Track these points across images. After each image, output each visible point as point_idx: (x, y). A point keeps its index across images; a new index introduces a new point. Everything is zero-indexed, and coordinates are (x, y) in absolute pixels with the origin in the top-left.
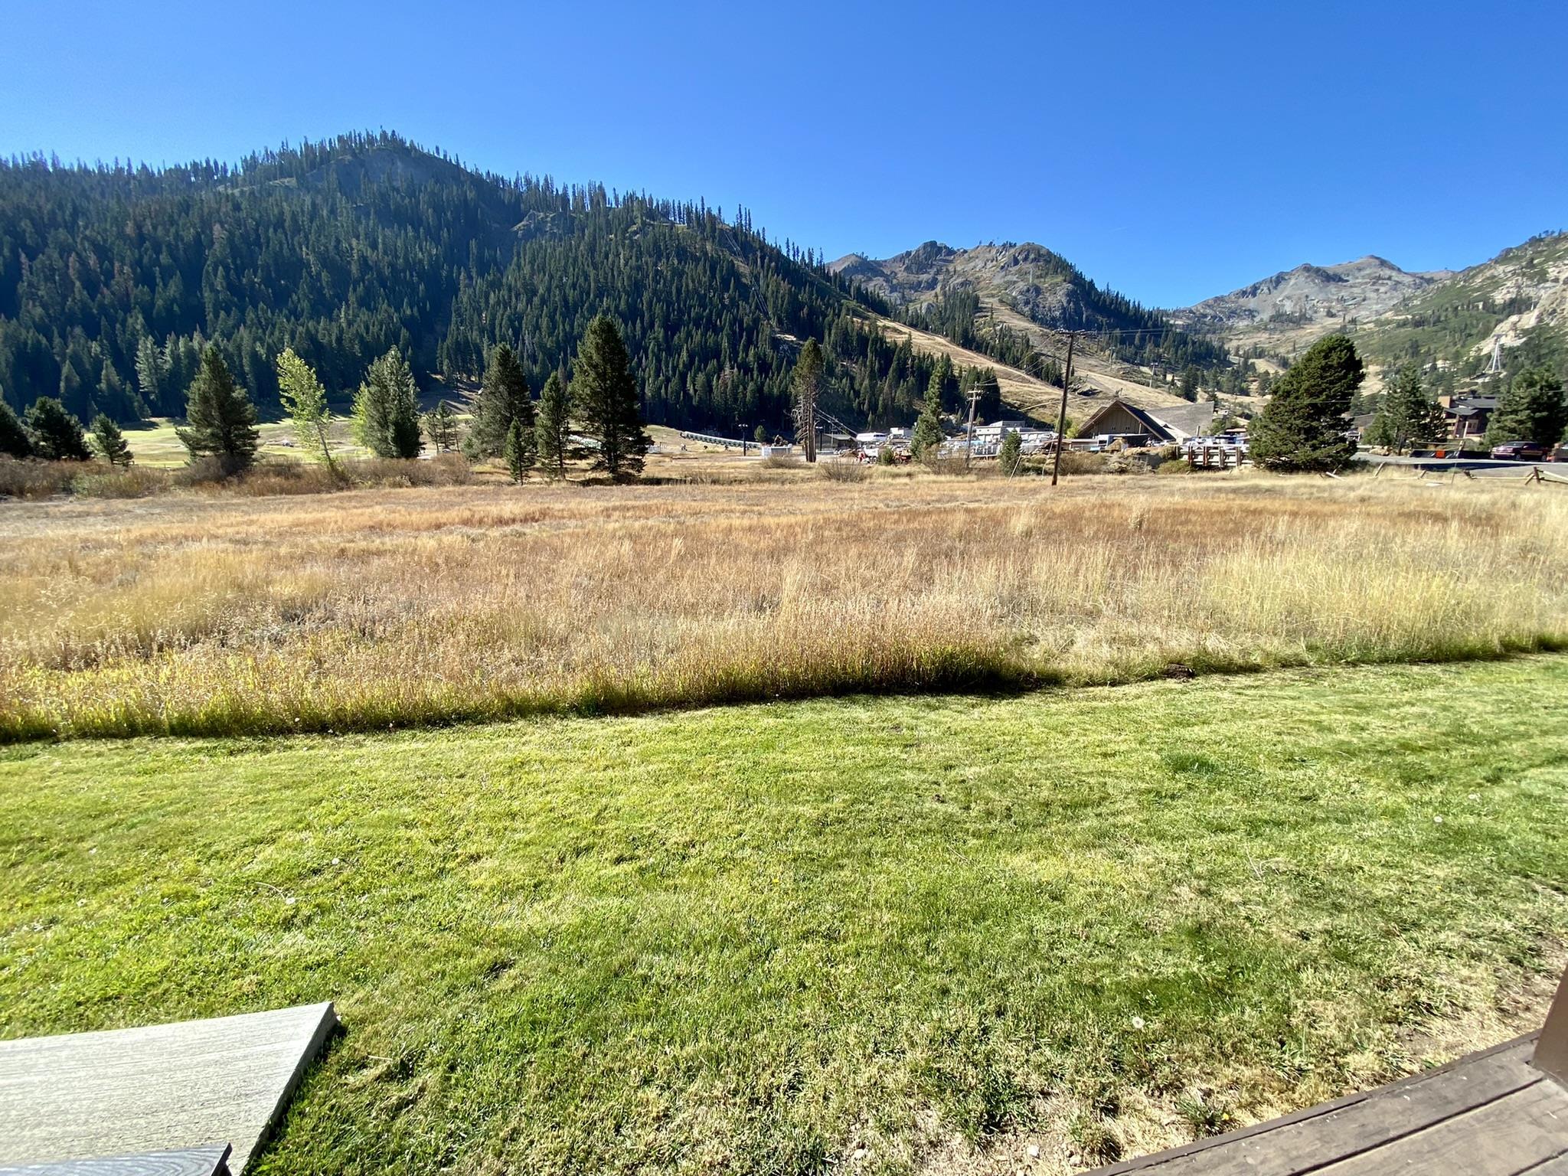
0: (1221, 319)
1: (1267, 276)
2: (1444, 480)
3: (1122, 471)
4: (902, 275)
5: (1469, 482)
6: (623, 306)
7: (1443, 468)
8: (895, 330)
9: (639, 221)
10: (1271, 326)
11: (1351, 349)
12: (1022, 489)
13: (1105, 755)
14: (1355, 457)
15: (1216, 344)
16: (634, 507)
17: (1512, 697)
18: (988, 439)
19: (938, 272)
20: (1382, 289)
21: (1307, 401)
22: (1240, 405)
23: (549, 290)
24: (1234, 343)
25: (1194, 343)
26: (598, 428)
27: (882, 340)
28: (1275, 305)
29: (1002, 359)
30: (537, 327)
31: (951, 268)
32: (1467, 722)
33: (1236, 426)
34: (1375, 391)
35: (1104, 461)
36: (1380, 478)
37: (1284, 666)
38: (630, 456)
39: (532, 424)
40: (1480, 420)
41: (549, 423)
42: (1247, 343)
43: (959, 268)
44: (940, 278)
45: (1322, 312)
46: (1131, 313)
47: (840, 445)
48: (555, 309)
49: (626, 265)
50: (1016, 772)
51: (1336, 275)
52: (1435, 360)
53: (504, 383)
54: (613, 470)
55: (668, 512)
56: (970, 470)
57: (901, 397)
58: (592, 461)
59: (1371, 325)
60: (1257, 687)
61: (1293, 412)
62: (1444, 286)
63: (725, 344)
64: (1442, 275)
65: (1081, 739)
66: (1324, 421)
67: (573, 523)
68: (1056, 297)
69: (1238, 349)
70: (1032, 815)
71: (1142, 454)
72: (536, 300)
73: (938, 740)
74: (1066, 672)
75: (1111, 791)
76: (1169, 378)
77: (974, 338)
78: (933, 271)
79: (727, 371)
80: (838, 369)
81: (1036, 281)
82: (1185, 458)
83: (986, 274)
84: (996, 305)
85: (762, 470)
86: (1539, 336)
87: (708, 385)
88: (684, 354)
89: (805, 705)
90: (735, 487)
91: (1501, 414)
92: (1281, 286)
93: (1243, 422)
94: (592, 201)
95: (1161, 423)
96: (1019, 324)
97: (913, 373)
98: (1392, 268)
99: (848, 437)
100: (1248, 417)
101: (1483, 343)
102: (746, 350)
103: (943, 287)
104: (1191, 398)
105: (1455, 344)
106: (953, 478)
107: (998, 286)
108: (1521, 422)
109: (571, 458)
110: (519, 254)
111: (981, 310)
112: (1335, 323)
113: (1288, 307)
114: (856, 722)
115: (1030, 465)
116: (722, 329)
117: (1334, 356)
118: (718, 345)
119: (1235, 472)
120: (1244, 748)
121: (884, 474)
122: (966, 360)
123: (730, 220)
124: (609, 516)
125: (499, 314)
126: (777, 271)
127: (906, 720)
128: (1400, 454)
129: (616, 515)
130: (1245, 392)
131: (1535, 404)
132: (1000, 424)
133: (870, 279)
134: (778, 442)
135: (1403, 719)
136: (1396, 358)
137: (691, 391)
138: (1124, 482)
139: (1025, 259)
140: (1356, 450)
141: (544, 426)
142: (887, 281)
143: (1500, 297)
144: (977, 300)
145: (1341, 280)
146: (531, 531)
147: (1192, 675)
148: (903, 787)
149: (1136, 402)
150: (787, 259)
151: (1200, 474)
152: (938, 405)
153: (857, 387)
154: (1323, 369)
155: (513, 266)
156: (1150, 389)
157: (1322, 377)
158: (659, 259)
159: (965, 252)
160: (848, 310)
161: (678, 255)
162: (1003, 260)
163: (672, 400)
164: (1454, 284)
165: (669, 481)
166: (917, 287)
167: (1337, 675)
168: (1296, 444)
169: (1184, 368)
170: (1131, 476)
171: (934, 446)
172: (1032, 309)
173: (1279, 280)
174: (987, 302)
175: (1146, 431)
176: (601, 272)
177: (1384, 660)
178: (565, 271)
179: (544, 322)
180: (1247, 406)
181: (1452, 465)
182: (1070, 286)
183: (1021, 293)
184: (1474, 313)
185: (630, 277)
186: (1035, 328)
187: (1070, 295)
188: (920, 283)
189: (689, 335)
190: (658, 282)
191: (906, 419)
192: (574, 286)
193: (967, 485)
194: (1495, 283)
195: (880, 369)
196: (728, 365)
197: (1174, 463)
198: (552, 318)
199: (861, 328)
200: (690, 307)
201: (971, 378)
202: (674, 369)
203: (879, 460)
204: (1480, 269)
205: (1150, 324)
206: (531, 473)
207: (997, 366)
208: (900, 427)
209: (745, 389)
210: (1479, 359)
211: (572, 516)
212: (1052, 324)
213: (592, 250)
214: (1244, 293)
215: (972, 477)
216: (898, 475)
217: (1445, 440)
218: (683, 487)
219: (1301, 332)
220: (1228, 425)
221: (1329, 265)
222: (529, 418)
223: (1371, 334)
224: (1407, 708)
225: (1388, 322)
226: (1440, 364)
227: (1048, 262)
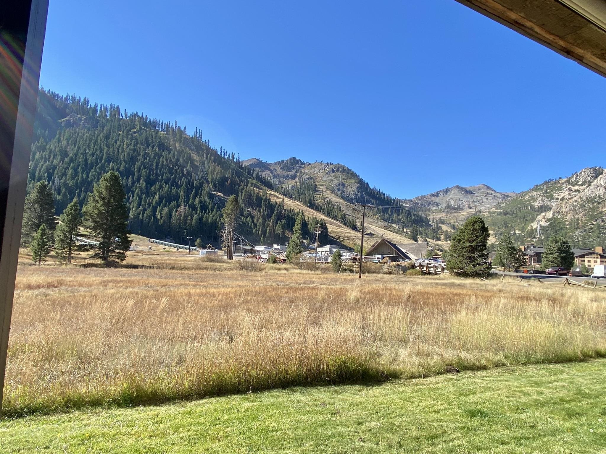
0: (425, 206)
1: (442, 189)
2: (530, 283)
3: (390, 273)
4: (279, 171)
5: (540, 284)
6: (122, 168)
7: (528, 278)
8: (276, 196)
9: (138, 127)
10: (446, 210)
11: (482, 222)
12: (345, 279)
13: (435, 412)
14: (492, 271)
15: (424, 216)
16: (121, 281)
17: (596, 376)
18: (323, 253)
19: (297, 172)
20: (489, 198)
21: (468, 244)
22: (437, 245)
23: (76, 155)
24: (432, 217)
25: (414, 215)
26: (99, 234)
27: (269, 200)
28: (447, 202)
29: (328, 215)
30: (65, 174)
31: (303, 171)
32: (583, 388)
33: (437, 255)
34: (493, 242)
35: (381, 268)
36: (504, 281)
37: (496, 366)
38: (117, 251)
39: (54, 228)
40: (538, 257)
41: (66, 229)
42: (437, 217)
43: (307, 171)
44: (298, 174)
45: (466, 206)
46: (386, 199)
47: (246, 251)
48: (79, 165)
49: (127, 147)
50: (396, 423)
51: (470, 191)
52: (515, 230)
53: (38, 203)
54: (104, 259)
55: (145, 284)
56: (318, 269)
57: (278, 230)
58: (91, 252)
59: (487, 213)
60: (489, 377)
61: (463, 248)
62: (514, 199)
63: (182, 194)
64: (512, 194)
65: (421, 404)
66: (476, 254)
67: (82, 289)
68: (352, 189)
69: (433, 219)
70: (413, 445)
71: (398, 265)
72: (67, 159)
73: (349, 410)
74: (400, 371)
75: (446, 429)
76: (405, 230)
77: (314, 204)
78: (294, 171)
79: (182, 207)
80: (246, 212)
81: (343, 181)
82: (418, 268)
83: (320, 175)
84: (325, 190)
85: (201, 263)
86: (555, 222)
87: (170, 215)
88: (157, 197)
89: (267, 394)
90: (186, 272)
91: (547, 255)
92: (448, 194)
93: (440, 253)
94: (111, 113)
95: (404, 251)
96: (335, 199)
97: (285, 217)
98: (492, 190)
99: (250, 248)
100: (441, 251)
101: (533, 224)
102: (194, 198)
103: (299, 179)
104: (415, 240)
105: (522, 224)
106: (310, 272)
107: (325, 181)
108: (555, 258)
109: (77, 250)
110: (60, 134)
111: (317, 191)
112: (472, 211)
113: (452, 203)
114: (299, 402)
115: (346, 268)
116: (181, 186)
117: (477, 225)
118: (178, 194)
119: (442, 276)
120: (496, 405)
121: (272, 268)
122: (311, 214)
123: (190, 133)
124: (106, 286)
125: (40, 165)
126: (215, 161)
127: (327, 400)
128: (509, 271)
129: (111, 285)
130: (439, 239)
131: (560, 250)
132: (328, 246)
133: (263, 171)
134: (209, 248)
135: (556, 388)
136: (499, 228)
137: (159, 217)
138: (392, 278)
139: (338, 171)
140: (492, 268)
141: (63, 231)
142: (272, 173)
143: (537, 205)
144: (315, 186)
145: (472, 193)
146: (54, 293)
147: (458, 371)
148: (340, 435)
149: (392, 241)
150: (220, 156)
151: (426, 276)
152: (300, 234)
153: (255, 222)
154: (473, 230)
155: (55, 140)
156: (397, 235)
157: (473, 234)
158: (148, 147)
159: (310, 164)
160: (252, 184)
161: (159, 147)
162: (327, 169)
163: (146, 220)
164: (517, 198)
165: (142, 266)
166: (286, 177)
167: (520, 370)
168: (466, 264)
169: (411, 227)
170: (394, 276)
171: (299, 255)
172: (341, 193)
173: (447, 191)
174: (320, 188)
175: (398, 254)
176: (111, 150)
177: (537, 363)
178: (89, 146)
179: (70, 172)
180: (440, 246)
181: (533, 276)
182: (358, 185)
183: (336, 185)
184: (527, 211)
185: (128, 154)
186: (343, 202)
187: (358, 188)
188: (288, 175)
189: (161, 187)
190: (146, 159)
191: (282, 240)
192: (93, 155)
193: (317, 276)
194: (534, 199)
195: (268, 214)
196: (183, 204)
197: (413, 270)
198: (75, 170)
199: (258, 193)
200: (163, 173)
201: (314, 223)
202: (150, 204)
203: (268, 260)
204: (527, 193)
205: (394, 205)
206: (47, 258)
207: (326, 218)
208: (278, 244)
209: (192, 218)
210: (532, 231)
211: (80, 285)
212: (351, 201)
213: (107, 137)
214: (433, 195)
215: (319, 272)
216: (279, 269)
217: (526, 265)
218: (152, 271)
219: (460, 214)
220: (433, 254)
221: (467, 186)
222: (53, 226)
223: (487, 217)
224: (555, 383)
225: (494, 213)
226: (517, 232)
227: (348, 173)
